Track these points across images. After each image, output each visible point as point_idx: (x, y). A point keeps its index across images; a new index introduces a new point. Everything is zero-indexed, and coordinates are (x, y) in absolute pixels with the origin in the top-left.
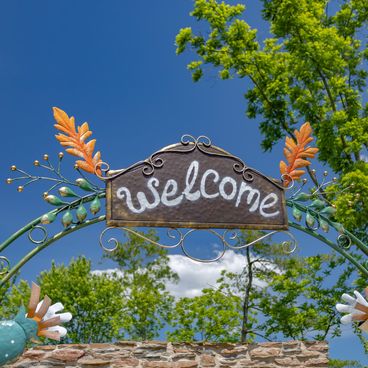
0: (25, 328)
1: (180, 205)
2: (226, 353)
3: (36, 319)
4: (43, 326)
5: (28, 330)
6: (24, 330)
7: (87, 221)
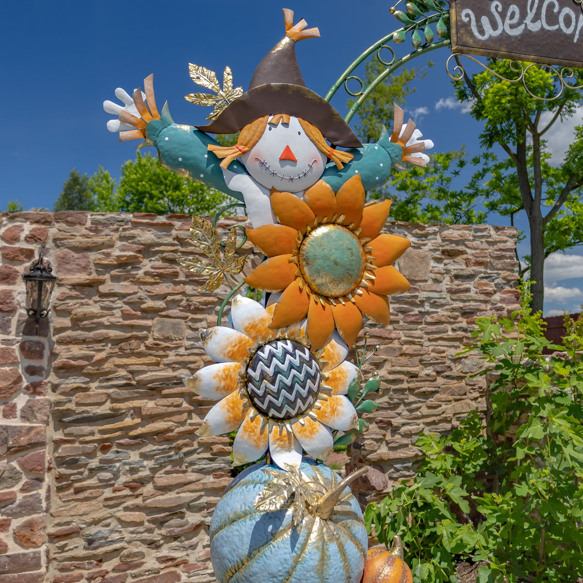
0: (390, 152)
2: (417, 234)
3: (399, 144)
4: (407, 151)
5: (393, 155)
6: (389, 154)
7: (433, 45)
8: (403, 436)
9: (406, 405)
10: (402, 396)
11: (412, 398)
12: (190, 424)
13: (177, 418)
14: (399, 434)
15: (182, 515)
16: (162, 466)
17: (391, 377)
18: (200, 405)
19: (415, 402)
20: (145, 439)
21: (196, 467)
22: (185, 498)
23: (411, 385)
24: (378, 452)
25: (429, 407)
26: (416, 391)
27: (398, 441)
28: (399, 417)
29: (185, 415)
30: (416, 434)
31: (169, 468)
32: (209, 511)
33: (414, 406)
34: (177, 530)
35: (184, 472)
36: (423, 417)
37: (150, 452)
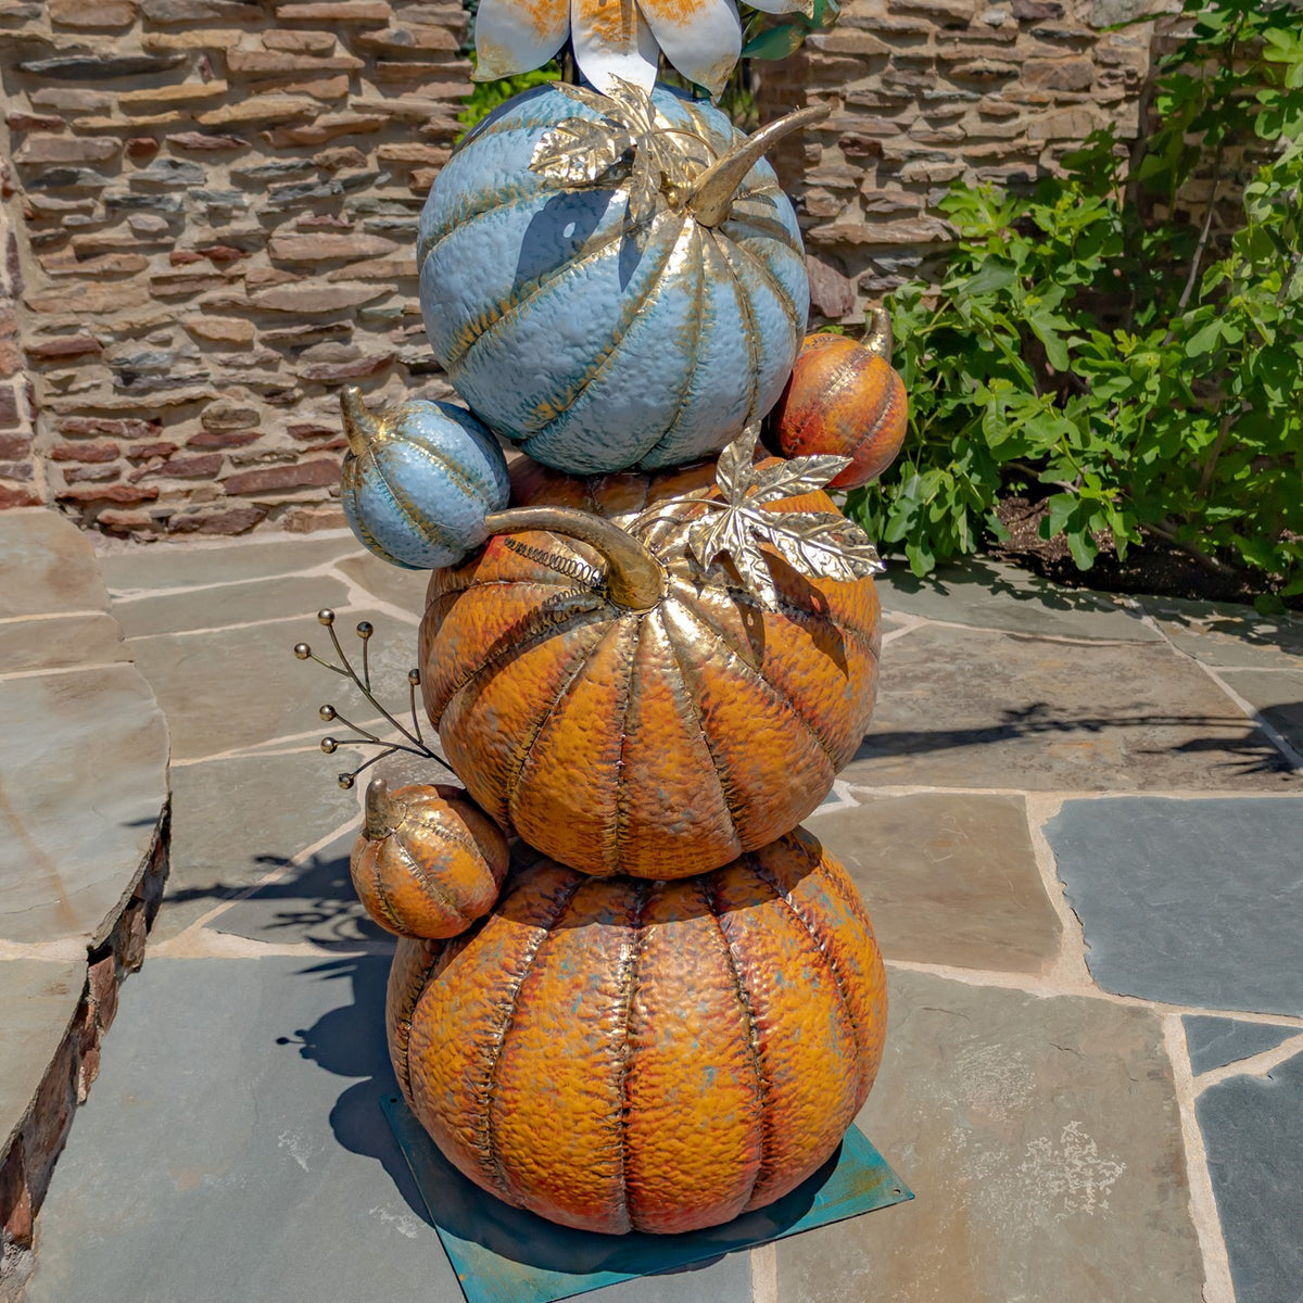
8: (907, 187)
9: (926, 103)
10: (917, 80)
11: (943, 88)
12: (357, 108)
13: (320, 87)
14: (898, 180)
15: (343, 335)
16: (288, 211)
17: (896, 22)
18: (381, 58)
19: (951, 100)
20: (242, 136)
21: (375, 220)
22: (350, 294)
23: (947, 51)
24: (839, 222)
25: (986, 116)
26: (958, 69)
27: (893, 198)
28: (903, 137)
29: (343, 82)
30: (942, 185)
31: (306, 216)
32: (411, 330)
33: (946, 109)
34: (333, 369)
35: (346, 230)
36: (967, 140)
37: (256, 170)
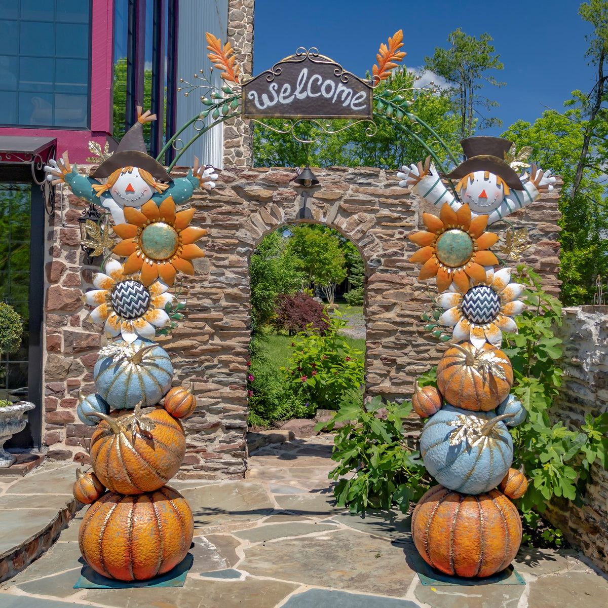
0: (192, 182)
1: (292, 103)
3: (198, 177)
4: (202, 181)
5: (194, 184)
6: (192, 184)
8: (407, 374)
9: (414, 346)
10: (410, 338)
11: (421, 341)
12: (211, 344)
13: (200, 338)
14: (404, 371)
15: (203, 415)
16: (187, 375)
17: (399, 320)
18: (222, 330)
19: (424, 345)
20: (175, 352)
21: (216, 379)
22: (204, 402)
23: (421, 329)
24: (381, 385)
25: (438, 351)
26: (426, 335)
27: (402, 378)
28: (406, 357)
29: (207, 337)
30: (421, 374)
31: (194, 377)
32: (225, 414)
33: (422, 348)
34: (198, 426)
35: (206, 382)
36: (431, 359)
37: (178, 362)
